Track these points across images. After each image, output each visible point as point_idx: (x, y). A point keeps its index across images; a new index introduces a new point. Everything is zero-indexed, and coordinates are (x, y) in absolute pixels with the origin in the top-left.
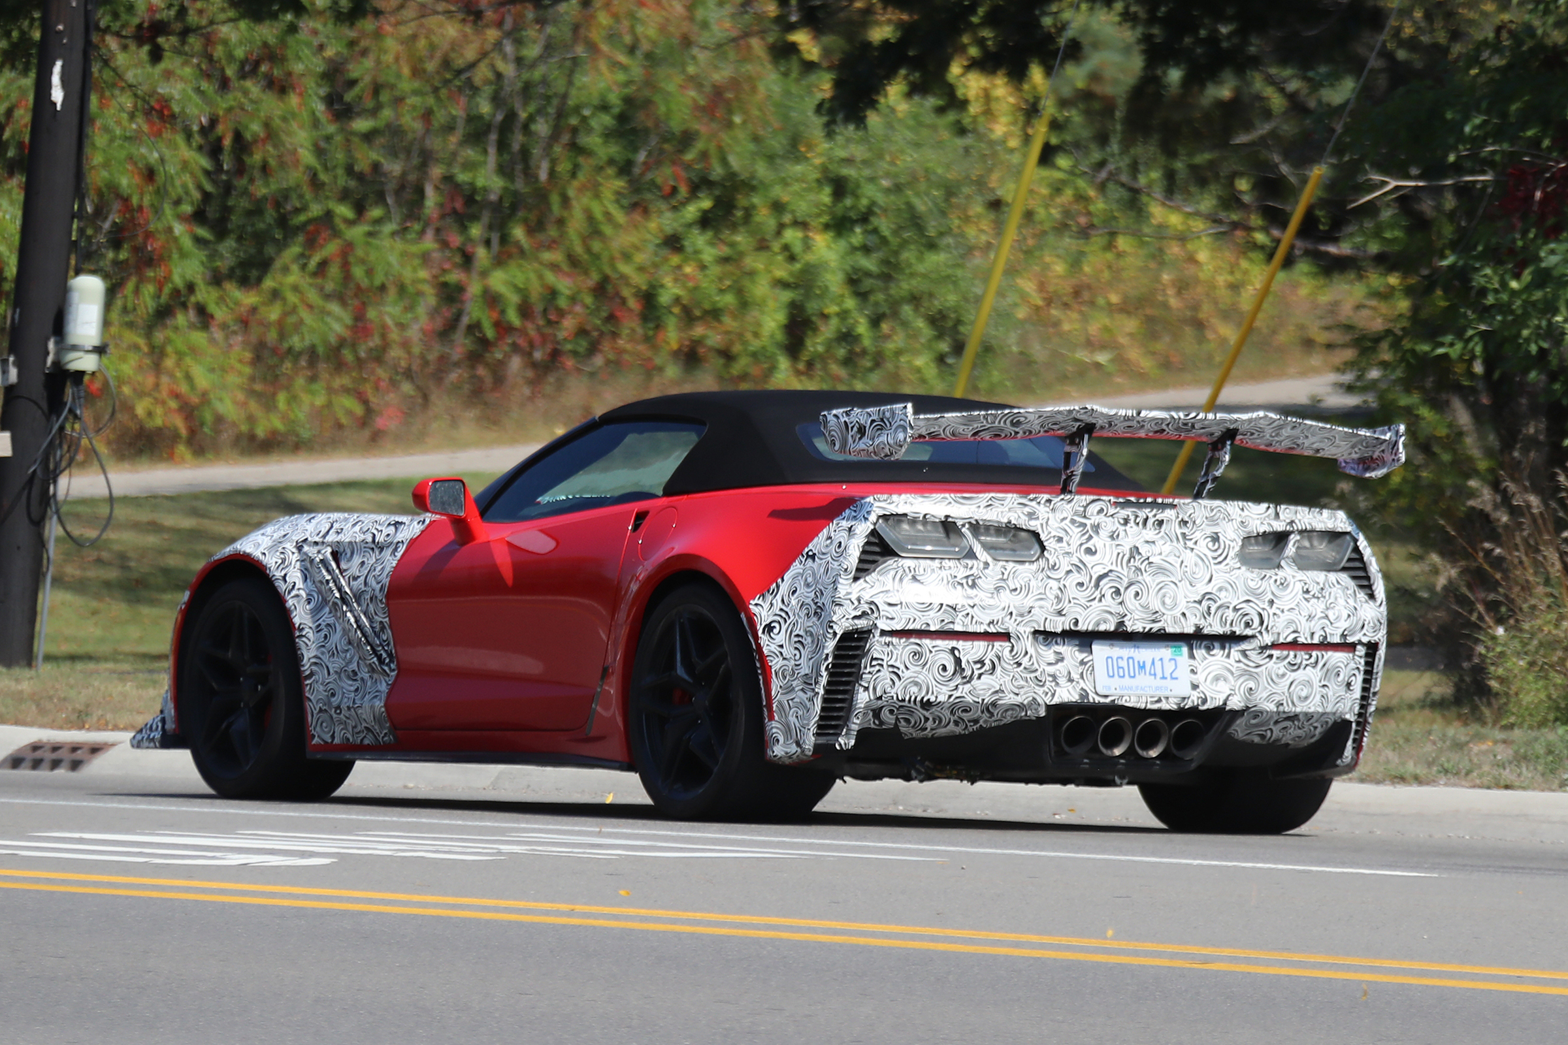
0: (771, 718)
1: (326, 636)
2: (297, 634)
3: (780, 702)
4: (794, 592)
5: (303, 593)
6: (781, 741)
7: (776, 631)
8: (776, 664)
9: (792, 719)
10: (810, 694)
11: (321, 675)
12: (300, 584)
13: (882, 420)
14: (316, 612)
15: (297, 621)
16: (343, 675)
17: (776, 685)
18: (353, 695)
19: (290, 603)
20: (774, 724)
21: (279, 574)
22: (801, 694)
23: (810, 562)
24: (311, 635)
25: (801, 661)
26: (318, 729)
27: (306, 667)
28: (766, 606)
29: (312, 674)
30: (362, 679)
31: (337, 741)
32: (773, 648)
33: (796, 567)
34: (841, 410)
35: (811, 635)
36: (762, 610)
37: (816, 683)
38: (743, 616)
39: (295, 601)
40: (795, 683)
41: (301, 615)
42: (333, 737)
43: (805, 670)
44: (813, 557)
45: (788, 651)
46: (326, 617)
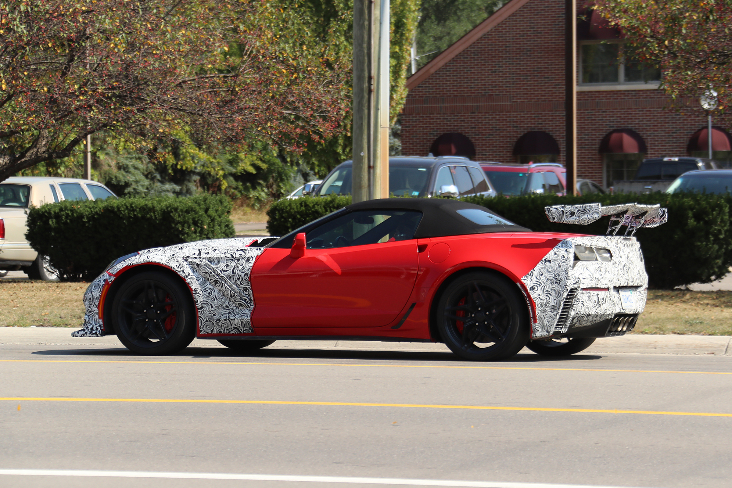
0: (535, 321)
1: (209, 293)
2: (194, 292)
3: (540, 316)
4: (542, 274)
5: (193, 276)
6: (540, 330)
7: (536, 289)
8: (537, 302)
9: (545, 322)
10: (555, 313)
11: (207, 308)
12: (191, 273)
13: (584, 210)
14: (201, 284)
15: (193, 288)
16: (220, 307)
17: (538, 310)
18: (227, 315)
19: (188, 281)
20: (537, 324)
21: (179, 270)
22: (550, 313)
23: (548, 263)
24: (201, 293)
25: (550, 300)
26: (204, 328)
27: (199, 305)
28: (529, 280)
29: (202, 307)
30: (232, 309)
31: (214, 332)
32: (535, 296)
33: (540, 265)
34: (559, 206)
35: (555, 290)
36: (528, 281)
37: (558, 309)
38: (518, 284)
39: (191, 280)
40: (547, 309)
41: (194, 285)
42: (212, 331)
43: (552, 303)
44: (549, 261)
45: (543, 297)
46: (208, 286)
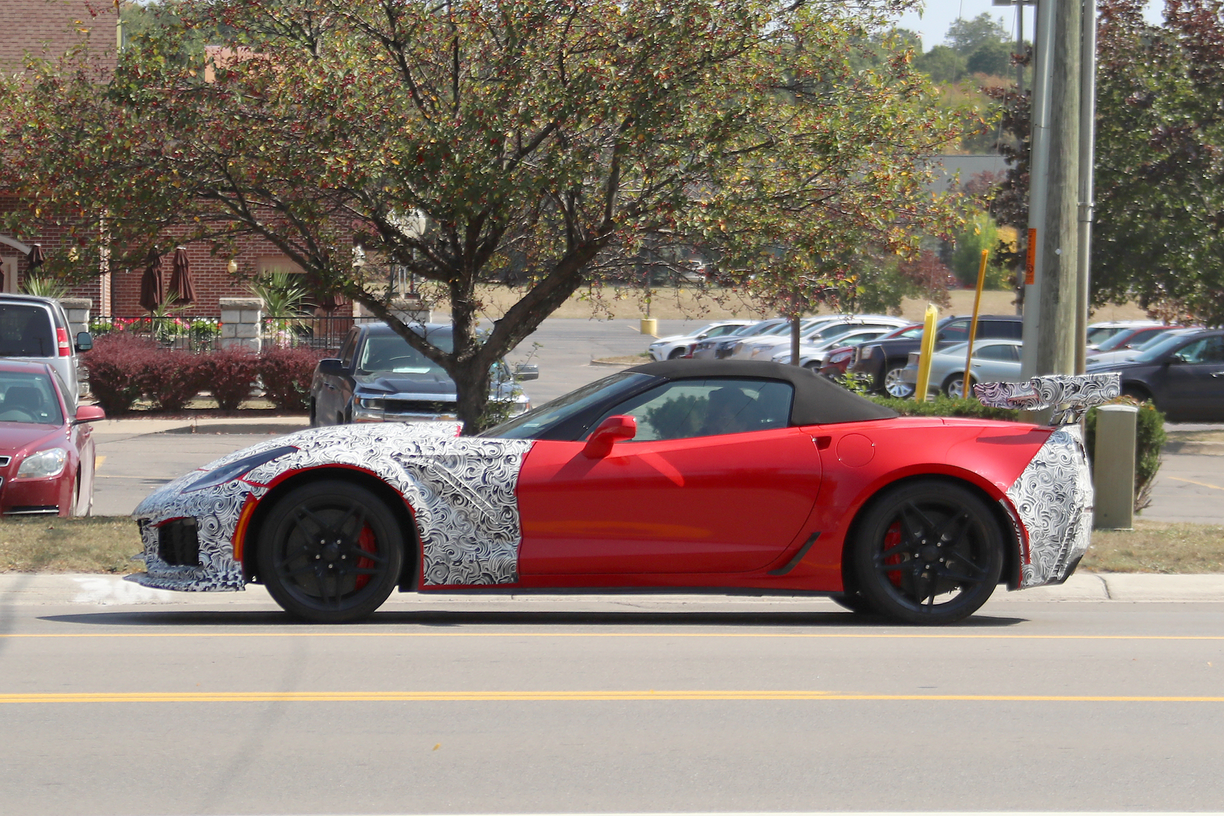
0: (1028, 562)
1: (443, 516)
2: (417, 515)
3: (1035, 554)
4: (1035, 486)
5: (414, 488)
6: (1033, 575)
7: (1028, 510)
8: (1031, 530)
9: (1042, 563)
10: (1057, 547)
11: (439, 541)
12: (411, 483)
13: (1095, 382)
14: (430, 501)
15: (416, 507)
16: (461, 540)
17: (1032, 543)
18: (474, 553)
19: (407, 495)
20: (1030, 566)
21: (389, 476)
22: (1049, 548)
23: (1042, 468)
24: (429, 515)
25: (1049, 527)
26: (432, 575)
27: (426, 536)
28: (1017, 494)
29: (430, 541)
30: (481, 543)
31: (447, 583)
32: (1028, 520)
33: (1029, 471)
34: (1055, 376)
35: (1055, 511)
37: (1062, 541)
38: (1002, 501)
39: (411, 494)
40: (1044, 541)
41: (418, 502)
42: (445, 580)
43: (1053, 532)
44: (1043, 464)
45: (1039, 521)
46: (440, 504)
